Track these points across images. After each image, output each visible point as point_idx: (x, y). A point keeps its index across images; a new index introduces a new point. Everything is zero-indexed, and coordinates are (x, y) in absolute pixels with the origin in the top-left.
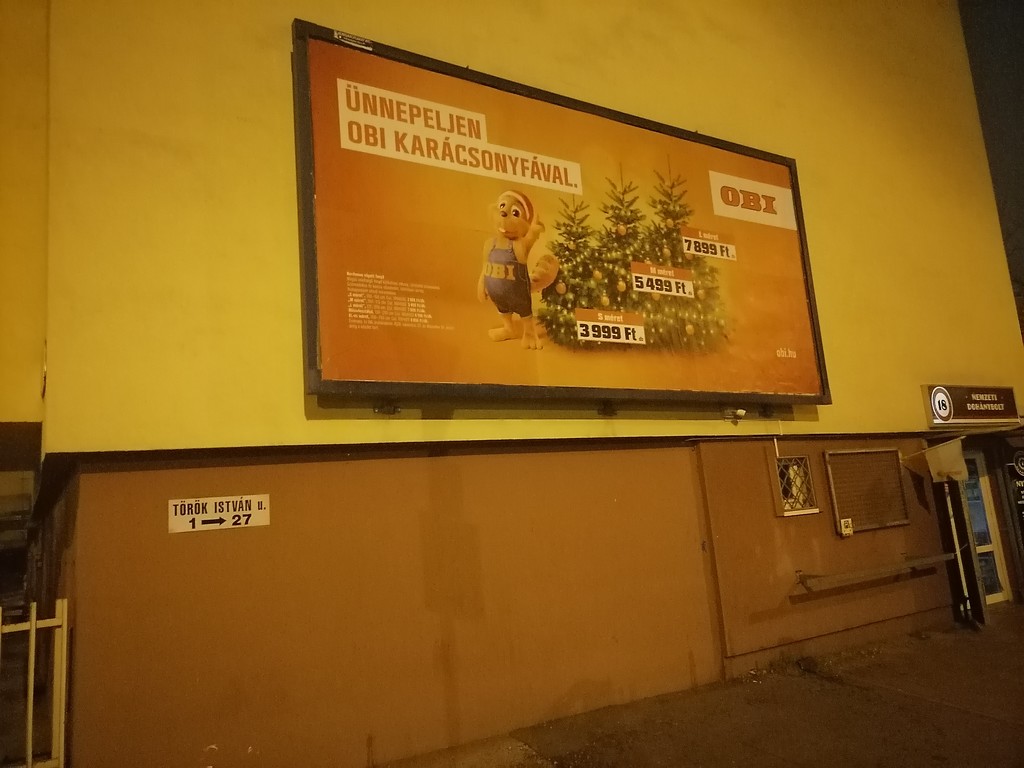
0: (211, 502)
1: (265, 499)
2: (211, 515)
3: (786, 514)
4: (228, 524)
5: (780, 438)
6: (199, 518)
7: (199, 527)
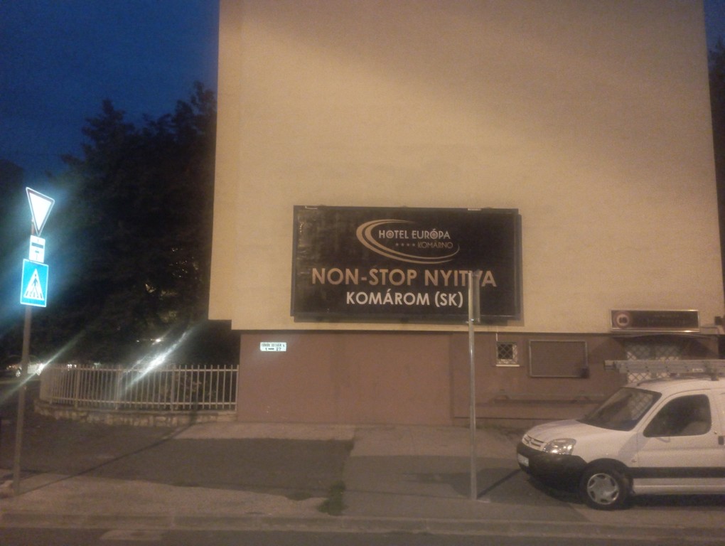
0: (271, 344)
1: (285, 344)
2: (271, 347)
3: (497, 365)
4: (275, 350)
5: (499, 333)
6: (268, 348)
7: (268, 350)
